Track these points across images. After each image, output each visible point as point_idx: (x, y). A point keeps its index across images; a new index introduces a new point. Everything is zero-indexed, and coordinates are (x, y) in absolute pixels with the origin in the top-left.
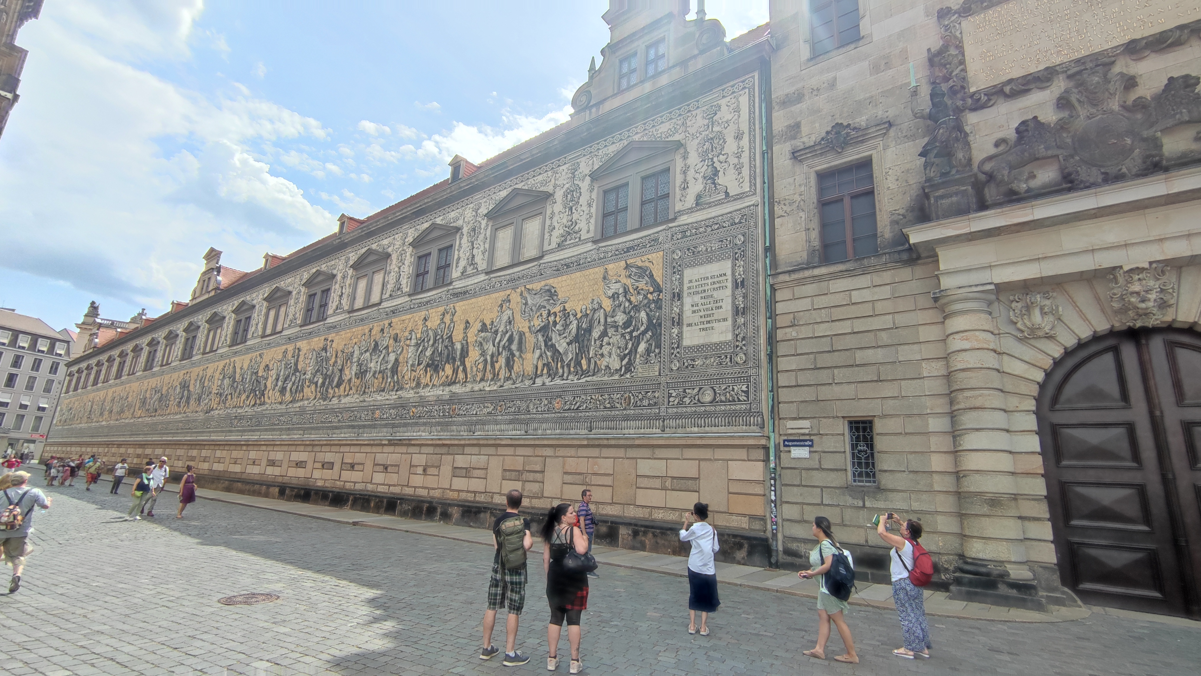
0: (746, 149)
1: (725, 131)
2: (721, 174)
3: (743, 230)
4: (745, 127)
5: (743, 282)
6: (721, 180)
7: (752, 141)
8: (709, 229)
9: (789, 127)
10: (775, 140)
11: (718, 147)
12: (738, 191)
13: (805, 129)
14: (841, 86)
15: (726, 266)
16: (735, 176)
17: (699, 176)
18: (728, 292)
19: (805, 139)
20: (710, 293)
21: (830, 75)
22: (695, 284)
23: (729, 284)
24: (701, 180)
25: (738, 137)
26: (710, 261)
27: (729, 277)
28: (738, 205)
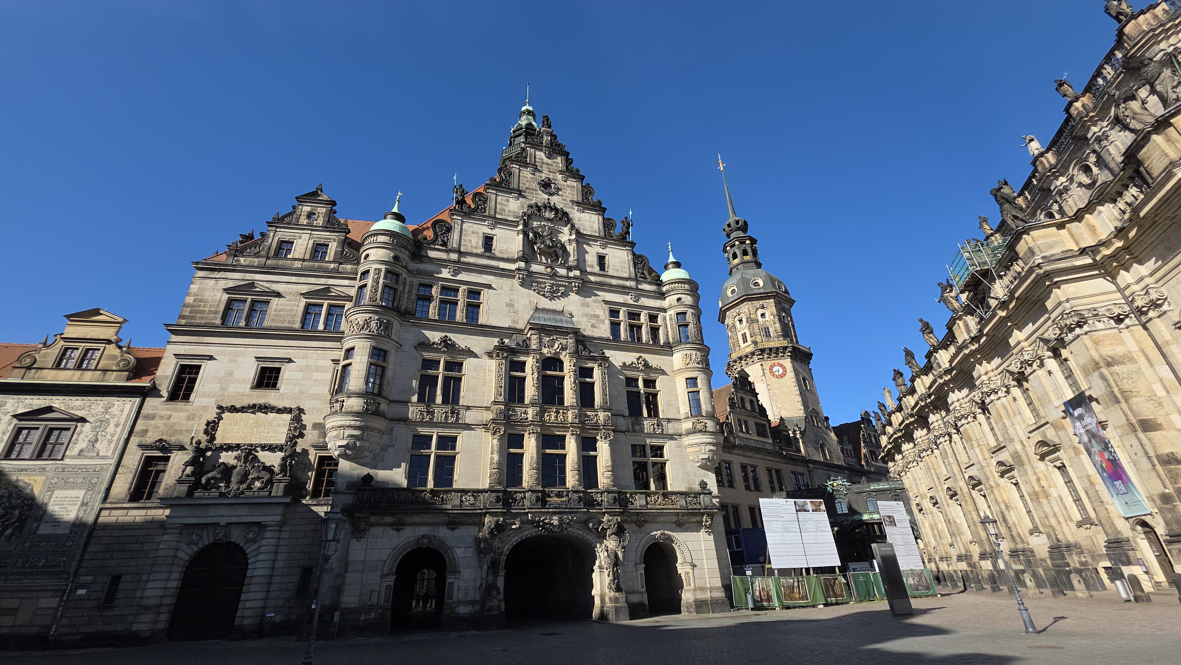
0: (118, 433)
1: (111, 420)
2: (99, 442)
3: (98, 476)
4: (122, 422)
5: (87, 503)
6: (97, 445)
7: (123, 430)
8: (80, 471)
9: (142, 430)
10: (133, 434)
11: (104, 427)
12: (105, 454)
13: (149, 434)
14: (172, 420)
15: (81, 493)
16: (106, 446)
17: (87, 439)
18: (77, 507)
19: (147, 439)
20: (66, 506)
21: (170, 413)
22: (58, 499)
23: (79, 503)
24: (86, 442)
25: (117, 425)
26: (73, 488)
27: (81, 499)
28: (102, 462)
